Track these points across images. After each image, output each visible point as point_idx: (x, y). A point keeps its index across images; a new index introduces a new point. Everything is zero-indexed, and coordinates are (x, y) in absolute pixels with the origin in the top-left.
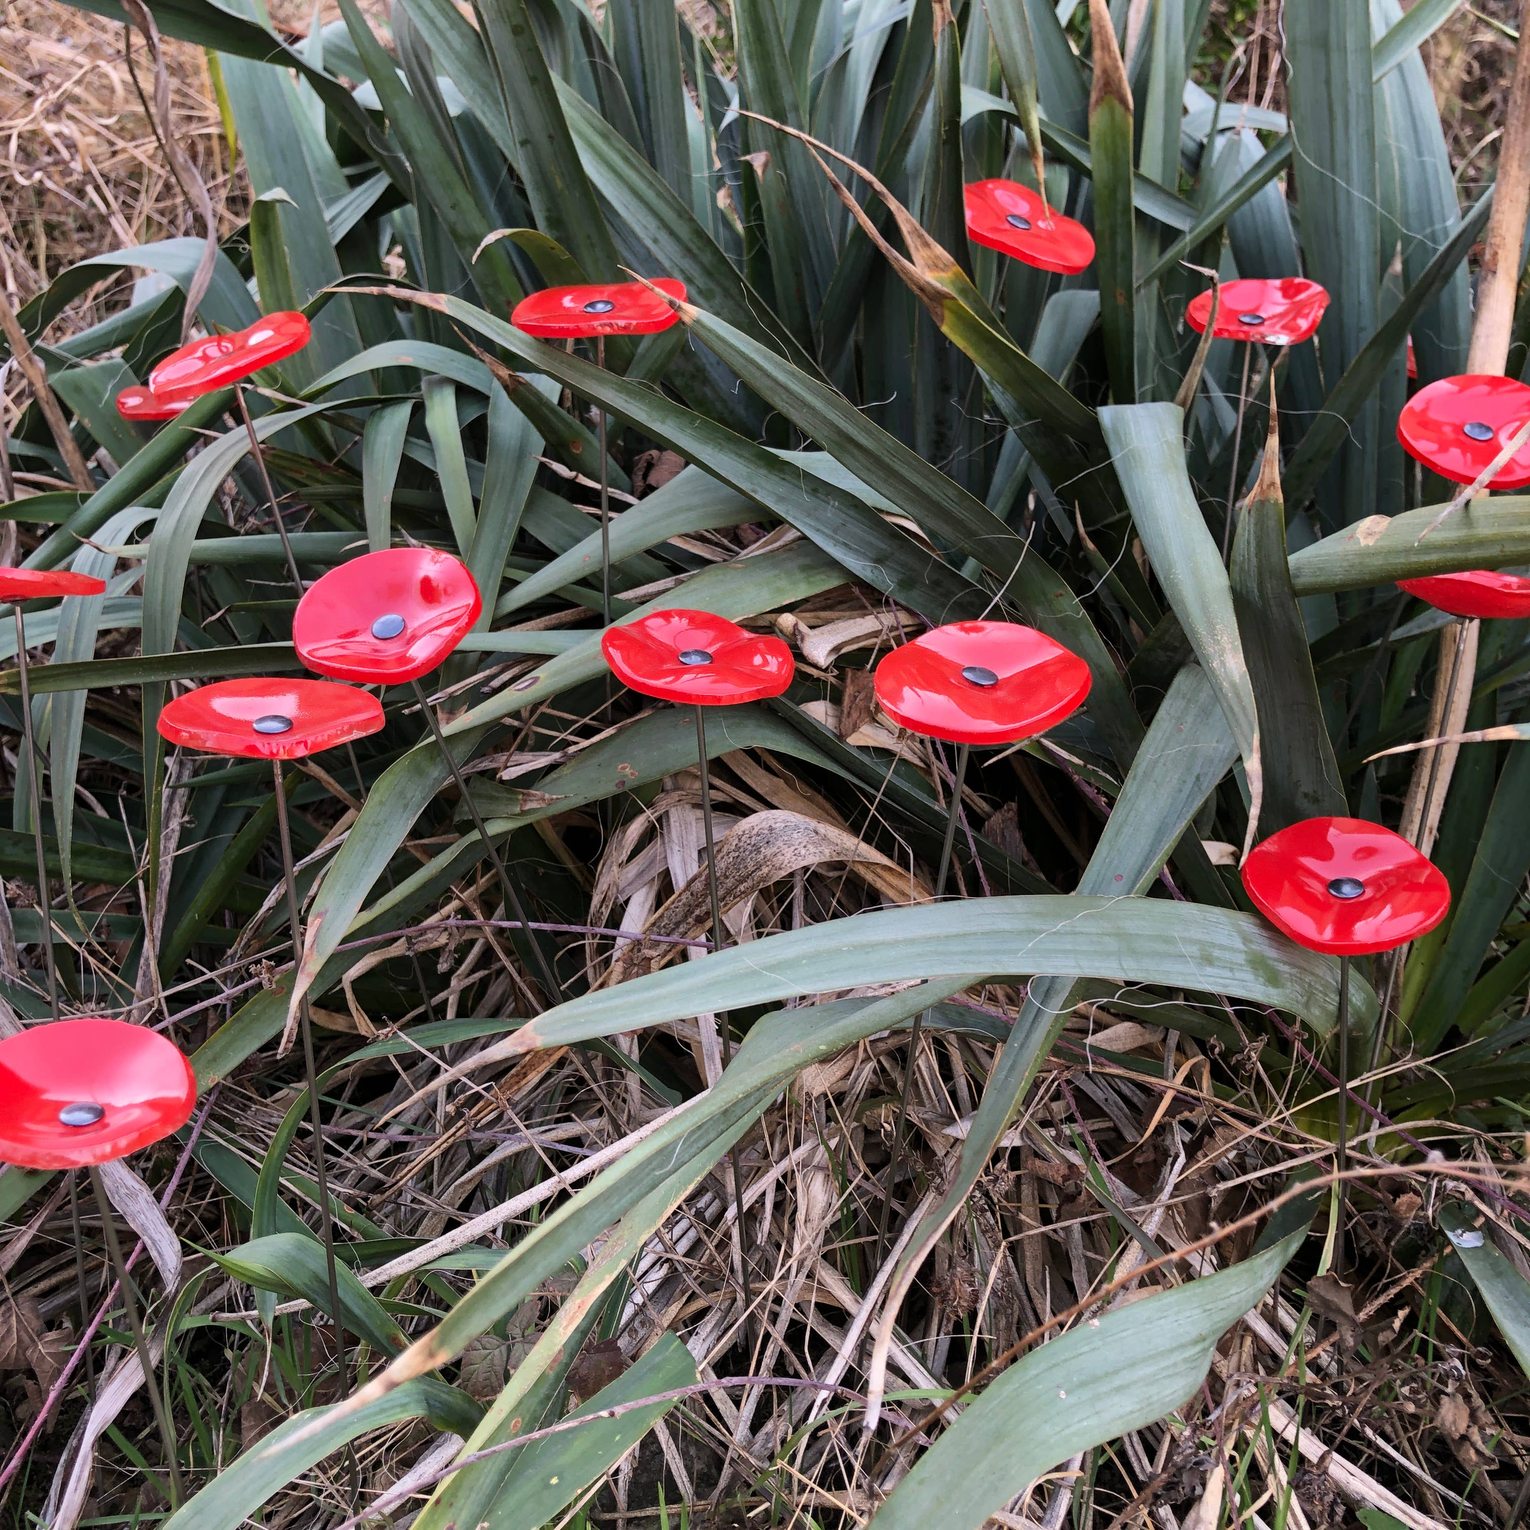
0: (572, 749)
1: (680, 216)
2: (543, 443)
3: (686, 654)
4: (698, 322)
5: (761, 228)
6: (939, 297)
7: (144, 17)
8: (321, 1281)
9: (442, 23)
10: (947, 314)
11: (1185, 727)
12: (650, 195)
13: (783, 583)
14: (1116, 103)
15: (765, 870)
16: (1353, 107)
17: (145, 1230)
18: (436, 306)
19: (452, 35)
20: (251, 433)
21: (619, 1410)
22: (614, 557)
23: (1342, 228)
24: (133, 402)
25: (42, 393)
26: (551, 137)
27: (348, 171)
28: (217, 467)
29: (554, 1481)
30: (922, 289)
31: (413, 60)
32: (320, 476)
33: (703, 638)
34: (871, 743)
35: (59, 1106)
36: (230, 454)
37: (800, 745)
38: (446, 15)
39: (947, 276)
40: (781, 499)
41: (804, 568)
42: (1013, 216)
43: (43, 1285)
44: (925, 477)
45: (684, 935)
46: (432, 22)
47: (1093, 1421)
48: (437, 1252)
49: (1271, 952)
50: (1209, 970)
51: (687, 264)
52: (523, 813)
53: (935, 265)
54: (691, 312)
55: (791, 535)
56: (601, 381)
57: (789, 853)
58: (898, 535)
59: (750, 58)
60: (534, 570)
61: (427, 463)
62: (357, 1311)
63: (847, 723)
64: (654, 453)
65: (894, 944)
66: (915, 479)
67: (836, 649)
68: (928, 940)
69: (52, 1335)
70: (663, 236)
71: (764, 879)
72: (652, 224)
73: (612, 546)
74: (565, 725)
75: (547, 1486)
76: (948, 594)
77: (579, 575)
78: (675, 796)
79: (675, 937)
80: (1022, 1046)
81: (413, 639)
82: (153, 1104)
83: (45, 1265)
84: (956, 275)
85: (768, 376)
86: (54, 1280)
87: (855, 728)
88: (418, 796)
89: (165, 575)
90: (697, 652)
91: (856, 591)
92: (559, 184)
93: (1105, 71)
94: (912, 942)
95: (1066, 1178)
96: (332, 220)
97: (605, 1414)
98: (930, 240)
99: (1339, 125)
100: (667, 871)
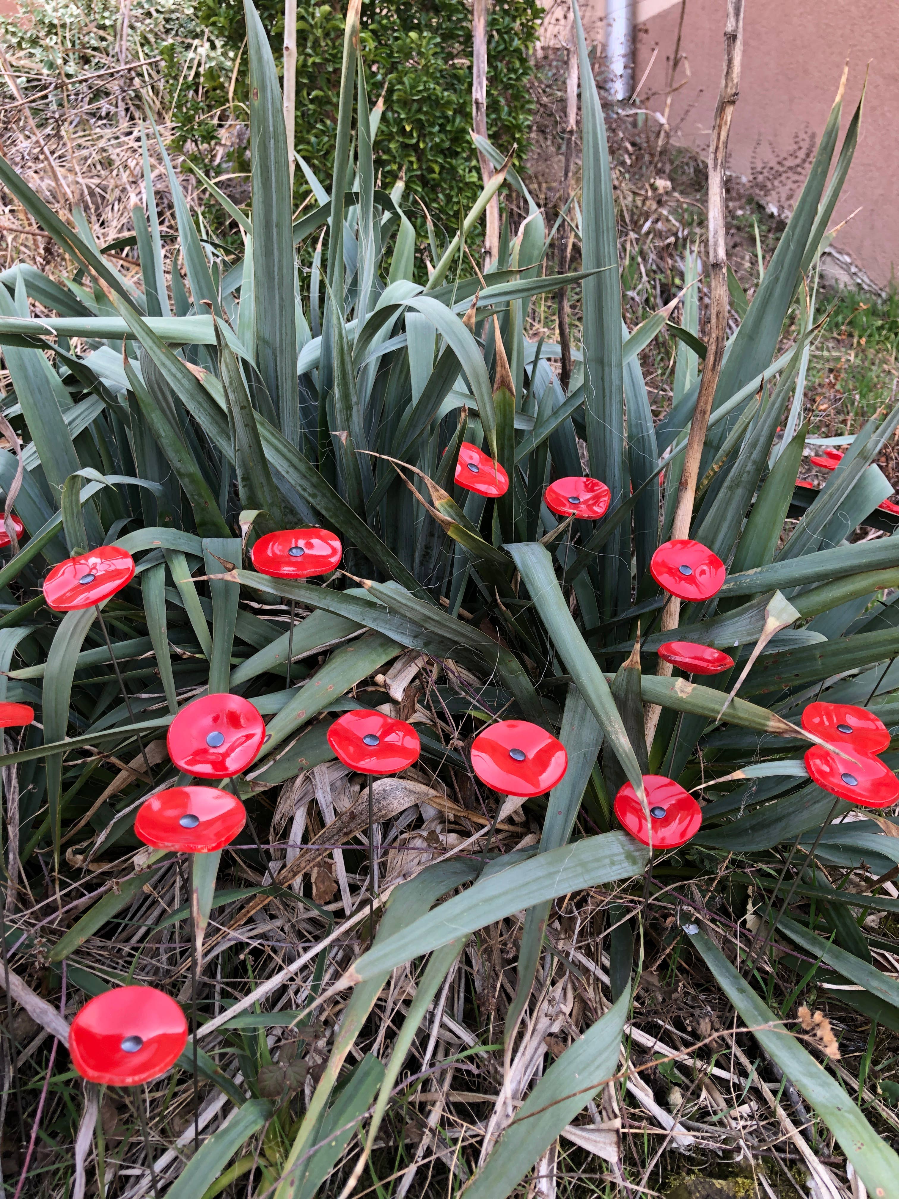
0: (278, 757)
6: (449, 523)
8: (189, 1058)
9: (179, 375)
10: (451, 528)
11: (575, 727)
12: (285, 451)
13: (373, 656)
14: (507, 391)
15: (384, 812)
16: (614, 390)
17: (57, 1031)
19: (184, 381)
26: (250, 446)
30: (442, 521)
35: (120, 1041)
39: (445, 501)
45: (334, 843)
48: (226, 1019)
49: (631, 848)
50: (614, 868)
51: (304, 483)
52: (253, 791)
57: (396, 803)
62: (201, 1065)
67: (404, 691)
70: (291, 470)
71: (383, 816)
72: (285, 464)
75: (331, 1147)
77: (274, 665)
84: (449, 500)
85: (399, 602)
90: (370, 736)
91: (406, 653)
92: (251, 465)
93: (502, 376)
96: (69, 422)
98: (439, 487)
99: (607, 398)
100: (315, 799)
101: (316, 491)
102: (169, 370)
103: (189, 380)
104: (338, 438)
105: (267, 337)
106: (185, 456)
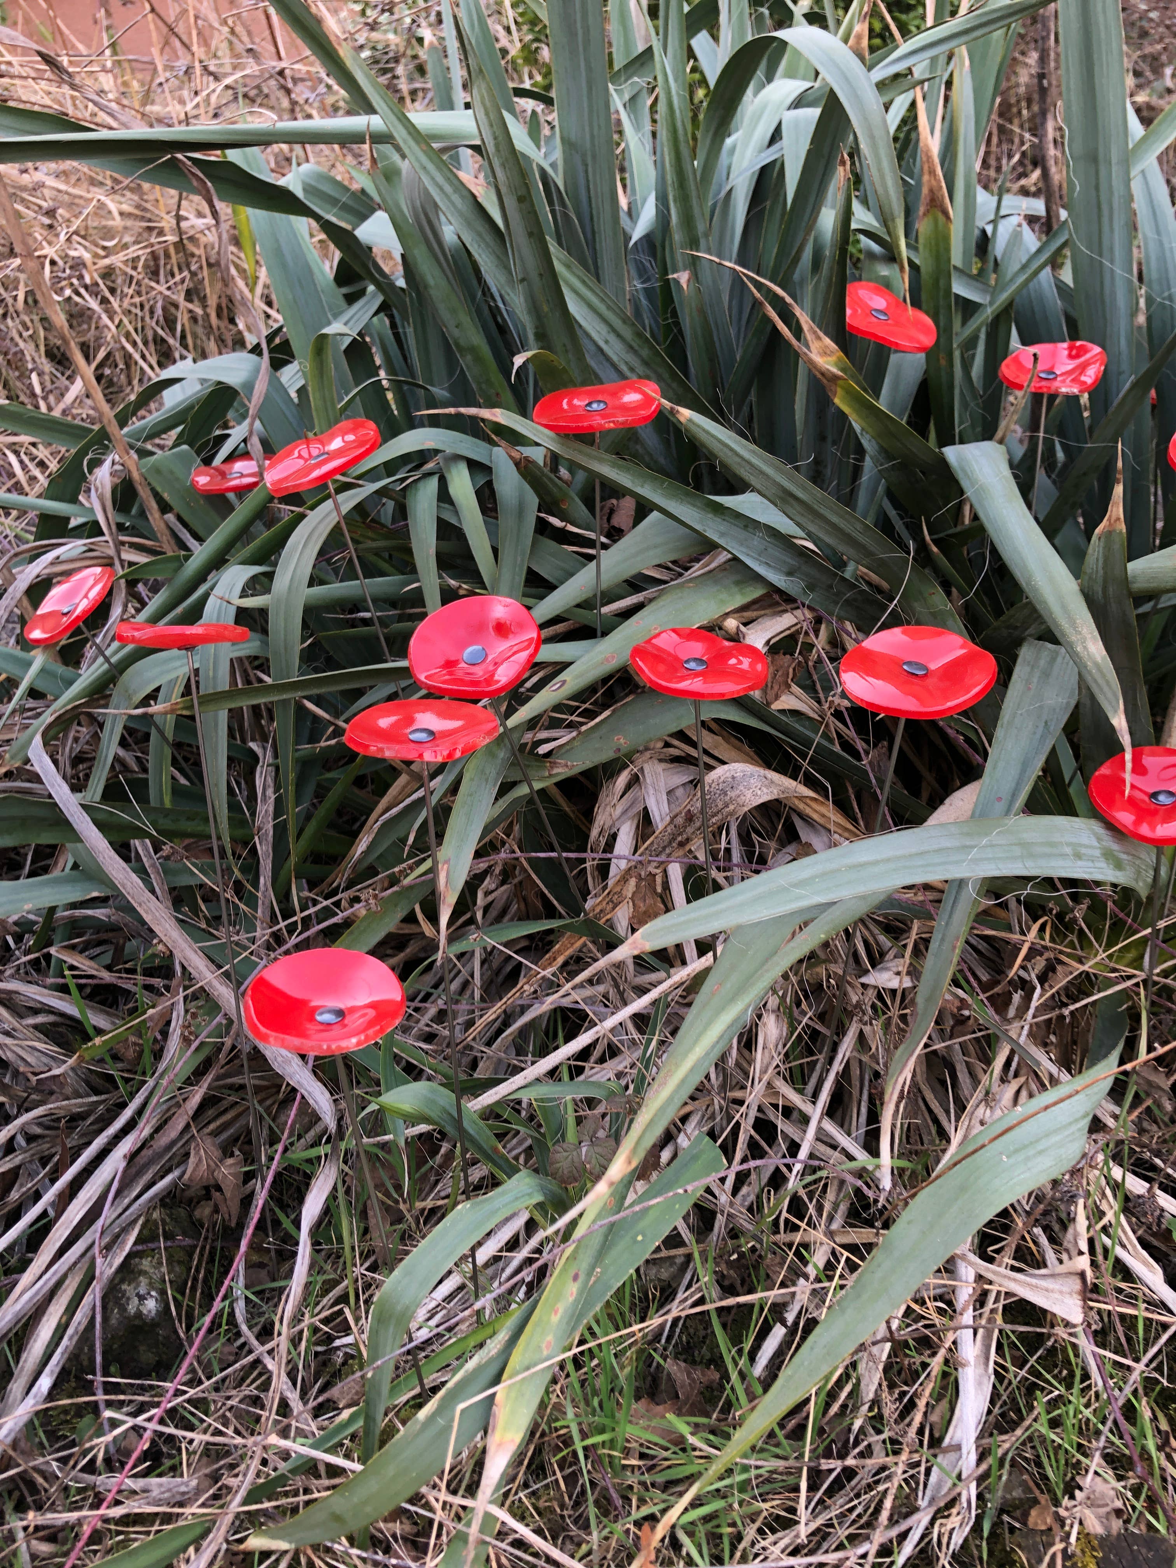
0: (584, 728)
1: (624, 322)
2: (536, 500)
3: (687, 661)
4: (690, 420)
5: (677, 324)
6: (834, 378)
7: (208, 191)
8: (448, 1112)
9: (448, 188)
10: (839, 390)
11: (1033, 686)
12: (602, 308)
13: (724, 596)
14: (940, 212)
15: (731, 807)
16: (1116, 205)
18: (495, 419)
19: (456, 198)
20: (337, 506)
21: (689, 1188)
22: (604, 585)
23: (1107, 300)
24: (203, 480)
25: (136, 475)
26: (541, 275)
27: (345, 290)
28: (314, 538)
29: (640, 1238)
30: (823, 374)
31: (422, 216)
32: (370, 534)
34: (786, 707)
35: (315, 1009)
36: (322, 526)
37: (743, 714)
38: (451, 183)
39: (833, 359)
40: (722, 535)
41: (737, 583)
42: (876, 310)
43: (212, 1126)
44: (841, 517)
45: (669, 855)
46: (441, 189)
47: (1027, 1175)
48: (515, 1087)
49: (1115, 846)
50: (1080, 863)
51: (631, 358)
52: (551, 776)
53: (824, 353)
54: (685, 414)
55: (723, 557)
56: (601, 460)
57: (749, 794)
58: (802, 552)
59: (675, 201)
60: (542, 598)
61: (454, 521)
62: (471, 1132)
63: (771, 694)
64: (614, 501)
65: (876, 863)
66: (834, 519)
67: (768, 642)
68: (898, 858)
69: (230, 1161)
70: (612, 338)
71: (731, 814)
72: (603, 329)
73: (604, 577)
74: (573, 710)
75: (635, 1241)
76: (839, 594)
77: (578, 601)
78: (648, 754)
79: (663, 858)
80: (947, 924)
81: (497, 664)
82: (373, 1005)
83: (211, 1113)
84: (839, 359)
85: (737, 454)
86: (218, 1123)
87: (777, 697)
88: (492, 771)
89: (286, 620)
90: (695, 660)
91: (776, 597)
92: (546, 308)
93: (931, 191)
94: (888, 860)
95: (960, 1009)
97: (681, 1191)
98: (821, 334)
99: (1105, 220)
100: (646, 809)
101: (648, 372)
102: (433, 179)
103: (462, 197)
104: (677, 282)
105: (573, 138)
106: (465, 319)
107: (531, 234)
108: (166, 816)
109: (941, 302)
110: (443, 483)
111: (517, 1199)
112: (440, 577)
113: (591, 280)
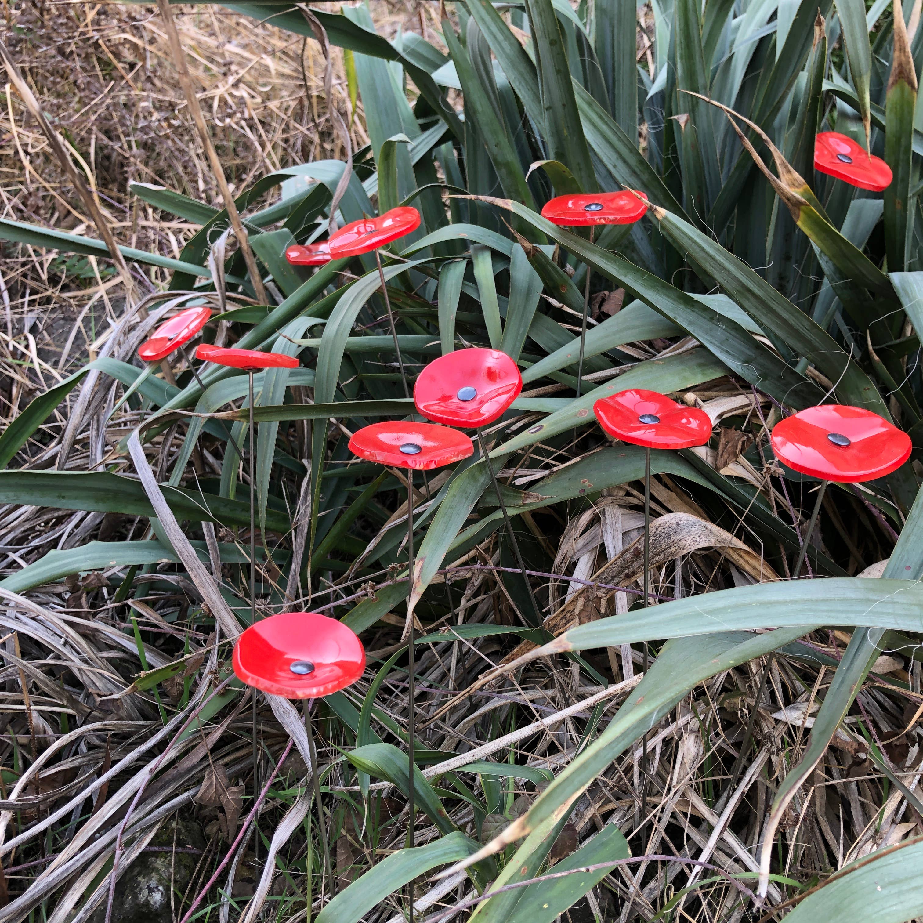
0: (555, 469)
1: (631, 152)
2: (542, 285)
3: (643, 417)
4: (665, 218)
5: (676, 159)
6: (798, 204)
7: (322, 34)
8: (404, 774)
9: (500, 37)
10: (802, 215)
12: (613, 138)
13: (687, 374)
14: (906, 84)
15: (673, 549)
17: (294, 734)
18: (506, 207)
19: (505, 45)
20: (382, 276)
21: (592, 868)
22: (586, 355)
24: (294, 254)
25: (245, 246)
26: (564, 105)
27: (421, 121)
28: (360, 295)
29: (546, 906)
30: (788, 199)
32: (409, 302)
33: (652, 408)
34: (734, 474)
35: (289, 661)
36: (368, 289)
37: (693, 473)
38: (503, 33)
39: (801, 190)
40: (691, 323)
41: (700, 365)
42: (841, 155)
43: (226, 759)
44: (791, 314)
45: (617, 584)
46: (495, 37)
47: (899, 907)
48: (464, 762)
51: (633, 180)
52: (524, 505)
53: (793, 185)
54: (662, 212)
55: (692, 344)
56: (592, 251)
57: (689, 539)
58: (759, 346)
60: (535, 362)
61: (474, 296)
62: (421, 793)
63: (721, 461)
64: (606, 293)
65: (785, 603)
66: (785, 315)
67: (720, 416)
68: (805, 601)
69: (234, 789)
70: (620, 164)
71: (672, 554)
72: (614, 156)
73: (586, 348)
74: (548, 454)
75: (541, 909)
76: (788, 385)
77: (564, 365)
78: (610, 499)
79: (611, 585)
80: (848, 669)
81: (484, 402)
83: (227, 748)
84: (805, 191)
85: (703, 250)
86: (232, 757)
87: (725, 464)
88: (473, 493)
89: (330, 357)
90: (650, 416)
91: (733, 380)
92: (566, 133)
93: (900, 65)
94: (795, 602)
95: (857, 751)
96: (412, 150)
97: (583, 869)
98: (791, 169)
100: (603, 545)
102: (488, 28)
103: (511, 44)
104: (677, 122)
105: (605, 5)
106: (503, 140)
107: (558, 72)
108: (225, 506)
109: (901, 157)
110: (470, 265)
111: (445, 854)
112: (456, 337)
113: (608, 118)
